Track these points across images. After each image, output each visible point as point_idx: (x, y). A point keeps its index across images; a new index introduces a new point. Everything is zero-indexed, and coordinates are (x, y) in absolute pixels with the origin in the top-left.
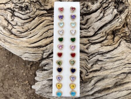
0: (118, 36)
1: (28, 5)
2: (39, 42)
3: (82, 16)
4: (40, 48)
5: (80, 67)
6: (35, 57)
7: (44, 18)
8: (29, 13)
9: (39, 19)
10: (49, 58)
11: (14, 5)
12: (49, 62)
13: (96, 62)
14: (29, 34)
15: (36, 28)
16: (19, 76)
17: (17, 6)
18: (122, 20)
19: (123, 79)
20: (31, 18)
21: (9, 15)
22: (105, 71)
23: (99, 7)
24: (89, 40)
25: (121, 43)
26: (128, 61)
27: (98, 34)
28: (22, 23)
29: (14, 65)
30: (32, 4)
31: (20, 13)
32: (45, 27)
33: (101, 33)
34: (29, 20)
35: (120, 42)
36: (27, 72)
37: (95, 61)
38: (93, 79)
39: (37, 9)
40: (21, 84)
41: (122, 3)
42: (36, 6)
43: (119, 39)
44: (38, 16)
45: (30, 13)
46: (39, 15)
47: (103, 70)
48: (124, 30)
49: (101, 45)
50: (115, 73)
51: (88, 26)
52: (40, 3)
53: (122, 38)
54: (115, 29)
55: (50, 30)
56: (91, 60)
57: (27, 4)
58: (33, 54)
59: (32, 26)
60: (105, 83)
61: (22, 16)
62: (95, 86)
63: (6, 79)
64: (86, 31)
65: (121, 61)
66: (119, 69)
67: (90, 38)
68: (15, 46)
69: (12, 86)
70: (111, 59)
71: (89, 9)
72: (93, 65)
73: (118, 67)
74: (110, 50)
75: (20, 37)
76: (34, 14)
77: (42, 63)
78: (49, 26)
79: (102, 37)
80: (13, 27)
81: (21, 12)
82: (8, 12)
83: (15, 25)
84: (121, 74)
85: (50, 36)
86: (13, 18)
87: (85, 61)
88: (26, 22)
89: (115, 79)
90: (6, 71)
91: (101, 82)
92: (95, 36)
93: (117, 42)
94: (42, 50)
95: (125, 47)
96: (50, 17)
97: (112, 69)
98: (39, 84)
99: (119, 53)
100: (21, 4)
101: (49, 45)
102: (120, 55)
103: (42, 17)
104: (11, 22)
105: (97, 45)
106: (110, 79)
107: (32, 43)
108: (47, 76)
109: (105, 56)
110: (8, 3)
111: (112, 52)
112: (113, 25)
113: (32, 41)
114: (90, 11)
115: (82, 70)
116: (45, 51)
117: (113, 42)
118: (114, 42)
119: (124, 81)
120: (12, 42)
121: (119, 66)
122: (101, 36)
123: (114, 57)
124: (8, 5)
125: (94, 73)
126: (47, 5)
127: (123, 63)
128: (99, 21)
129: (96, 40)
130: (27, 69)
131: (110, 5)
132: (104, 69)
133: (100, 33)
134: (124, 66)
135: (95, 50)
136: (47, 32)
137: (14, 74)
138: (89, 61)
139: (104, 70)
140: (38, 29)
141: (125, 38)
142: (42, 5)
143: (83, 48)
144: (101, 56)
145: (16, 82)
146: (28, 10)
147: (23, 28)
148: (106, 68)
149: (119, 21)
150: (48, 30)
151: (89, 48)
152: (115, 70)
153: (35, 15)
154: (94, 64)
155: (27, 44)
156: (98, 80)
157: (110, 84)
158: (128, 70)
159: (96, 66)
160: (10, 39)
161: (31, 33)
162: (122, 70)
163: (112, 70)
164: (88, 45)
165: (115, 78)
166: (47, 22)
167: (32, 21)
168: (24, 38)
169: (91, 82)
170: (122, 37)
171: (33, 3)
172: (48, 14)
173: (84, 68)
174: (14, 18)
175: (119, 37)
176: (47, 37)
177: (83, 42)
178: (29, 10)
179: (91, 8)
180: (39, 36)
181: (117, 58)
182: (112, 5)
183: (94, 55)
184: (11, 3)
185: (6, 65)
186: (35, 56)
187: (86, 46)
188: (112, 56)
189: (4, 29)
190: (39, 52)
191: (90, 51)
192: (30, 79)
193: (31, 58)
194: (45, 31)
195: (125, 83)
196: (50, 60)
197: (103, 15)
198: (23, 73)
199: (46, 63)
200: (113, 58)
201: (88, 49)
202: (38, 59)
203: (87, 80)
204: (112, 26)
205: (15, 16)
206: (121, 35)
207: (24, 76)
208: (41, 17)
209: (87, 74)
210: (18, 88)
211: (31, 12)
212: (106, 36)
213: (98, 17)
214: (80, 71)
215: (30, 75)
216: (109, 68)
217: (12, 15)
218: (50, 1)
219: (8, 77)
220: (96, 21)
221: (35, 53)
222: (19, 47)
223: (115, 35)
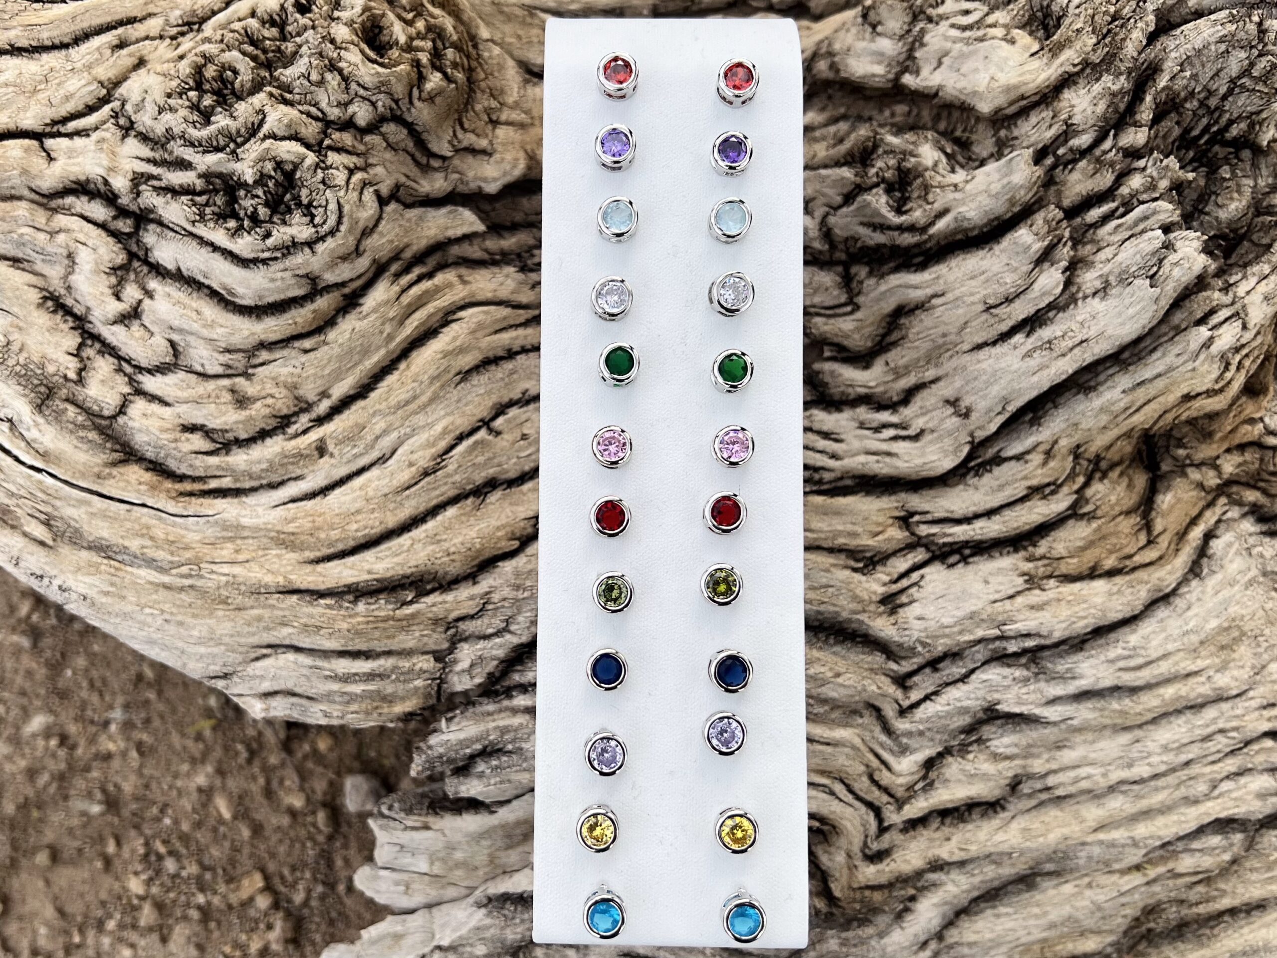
0: (1195, 475)
1: (296, 166)
2: (405, 540)
3: (847, 266)
4: (422, 593)
5: (810, 784)
6: (371, 687)
7: (450, 285)
8: (310, 244)
9: (406, 299)
10: (508, 693)
11: (145, 151)
12: (504, 730)
13: (969, 730)
14: (300, 456)
15: (373, 395)
16: (167, 821)
17: (183, 165)
18: (1248, 336)
19: (1208, 880)
20: (328, 289)
21: (84, 257)
22: (1052, 814)
23: (1025, 196)
24: (905, 520)
25: (1216, 545)
26: (1267, 713)
27: (998, 460)
28: (228, 351)
29: (117, 714)
30: (339, 150)
31: (215, 248)
32: (465, 375)
33: (1036, 458)
34: (301, 317)
35: (1209, 536)
36: (256, 788)
37: (967, 720)
38: (935, 885)
39: (382, 201)
40: (188, 905)
41: (1246, 154)
42: (379, 170)
43: (1194, 512)
44: (394, 268)
45: (320, 247)
46: (408, 254)
47: (1034, 802)
48: (1252, 421)
49: (1028, 566)
50: (1142, 830)
51: (898, 374)
52: (410, 127)
53: (1223, 500)
54: (1170, 417)
55: (513, 412)
56: (921, 713)
57: (289, 150)
58: (342, 654)
59: (338, 376)
60: (1043, 922)
61: (238, 272)
62: (951, 947)
63: (35, 850)
64: (885, 426)
65: (1210, 713)
66: (1183, 791)
67: (915, 501)
68: (166, 579)
69: (100, 925)
70: (1115, 705)
71: (917, 215)
72: (941, 755)
73: (1173, 770)
74: (1115, 616)
75: (213, 484)
76: (358, 252)
77: (433, 740)
78: (509, 366)
79: (1036, 492)
80: (131, 381)
81: (219, 237)
82: (74, 223)
83: (161, 369)
84: (1201, 831)
85: (512, 475)
86: (132, 292)
87: (868, 719)
88: (274, 337)
89: (1137, 879)
90: (32, 773)
91: (1002, 910)
92: (972, 480)
93: (1182, 536)
94: (436, 621)
95: (1250, 583)
96: (511, 270)
97: (1112, 789)
98: (398, 937)
99: (1195, 639)
100: (218, 149)
101: (507, 567)
102: (1200, 664)
103: (430, 275)
104: (116, 335)
105: (984, 567)
106: (1089, 886)
107: (340, 547)
108: (481, 858)
109: (1062, 678)
110: (72, 126)
111: (1132, 638)
112: (1160, 384)
113: (335, 534)
114: (932, 231)
115: (832, 808)
116: (468, 627)
117: (1143, 538)
118: (1150, 542)
119: (1224, 893)
120: (134, 544)
121: (1187, 763)
122: (1035, 482)
123: (1148, 687)
124: (71, 154)
125: (946, 830)
126: (483, 143)
127: (1221, 731)
128: (1019, 338)
129: (977, 516)
130: (249, 761)
131: (1136, 182)
132: (1044, 796)
133: (1018, 458)
134: (1231, 765)
135: (972, 616)
136: (482, 434)
137: (112, 803)
138: (901, 725)
139: (1041, 804)
140: (400, 406)
141: (1251, 496)
142: (434, 147)
143: (855, 598)
144: (1018, 673)
145: (136, 886)
146: (297, 217)
147: (242, 401)
148: (1062, 782)
149: (1215, 349)
150: (501, 410)
151: (904, 599)
152: (1144, 804)
153: (363, 263)
154: (947, 751)
155: (293, 556)
156: (976, 894)
157: (1089, 923)
158: (1262, 796)
159: (969, 767)
160: (104, 515)
161: (321, 450)
162: (1207, 797)
163: (1117, 804)
164: (901, 564)
165: (1138, 868)
166: (480, 326)
167: (329, 323)
168: (251, 500)
169: (909, 917)
170: (1225, 488)
171: (347, 138)
172: (492, 244)
173: (850, 790)
174: (149, 294)
175: (1201, 486)
176: (492, 484)
177: (854, 535)
178: (308, 210)
179: (940, 199)
180: (406, 476)
181: (1169, 692)
182: (1152, 186)
183: (957, 670)
184: (110, 132)
185: (26, 714)
186: (371, 676)
187: (882, 575)
188: (1128, 679)
189: (39, 408)
190: (407, 641)
191: (917, 625)
192: (282, 849)
193: (328, 697)
194: (463, 423)
195: (1233, 912)
196: (515, 711)
197: (1068, 283)
198: (207, 793)
199: (478, 746)
200: (1134, 690)
201: (893, 612)
202: (399, 709)
203: (877, 896)
204: (1141, 394)
205: (158, 270)
206: (1217, 468)
207: (221, 821)
208: (420, 279)
209: (875, 846)
210: (164, 940)
211: (332, 233)
212: (1081, 480)
213: (1008, 300)
214: (812, 816)
215: (286, 821)
216: (1084, 785)
217: (121, 258)
218: (516, 106)
219: (49, 836)
220: (991, 334)
221: (363, 647)
222: (203, 593)
223: (1165, 467)
